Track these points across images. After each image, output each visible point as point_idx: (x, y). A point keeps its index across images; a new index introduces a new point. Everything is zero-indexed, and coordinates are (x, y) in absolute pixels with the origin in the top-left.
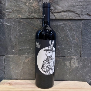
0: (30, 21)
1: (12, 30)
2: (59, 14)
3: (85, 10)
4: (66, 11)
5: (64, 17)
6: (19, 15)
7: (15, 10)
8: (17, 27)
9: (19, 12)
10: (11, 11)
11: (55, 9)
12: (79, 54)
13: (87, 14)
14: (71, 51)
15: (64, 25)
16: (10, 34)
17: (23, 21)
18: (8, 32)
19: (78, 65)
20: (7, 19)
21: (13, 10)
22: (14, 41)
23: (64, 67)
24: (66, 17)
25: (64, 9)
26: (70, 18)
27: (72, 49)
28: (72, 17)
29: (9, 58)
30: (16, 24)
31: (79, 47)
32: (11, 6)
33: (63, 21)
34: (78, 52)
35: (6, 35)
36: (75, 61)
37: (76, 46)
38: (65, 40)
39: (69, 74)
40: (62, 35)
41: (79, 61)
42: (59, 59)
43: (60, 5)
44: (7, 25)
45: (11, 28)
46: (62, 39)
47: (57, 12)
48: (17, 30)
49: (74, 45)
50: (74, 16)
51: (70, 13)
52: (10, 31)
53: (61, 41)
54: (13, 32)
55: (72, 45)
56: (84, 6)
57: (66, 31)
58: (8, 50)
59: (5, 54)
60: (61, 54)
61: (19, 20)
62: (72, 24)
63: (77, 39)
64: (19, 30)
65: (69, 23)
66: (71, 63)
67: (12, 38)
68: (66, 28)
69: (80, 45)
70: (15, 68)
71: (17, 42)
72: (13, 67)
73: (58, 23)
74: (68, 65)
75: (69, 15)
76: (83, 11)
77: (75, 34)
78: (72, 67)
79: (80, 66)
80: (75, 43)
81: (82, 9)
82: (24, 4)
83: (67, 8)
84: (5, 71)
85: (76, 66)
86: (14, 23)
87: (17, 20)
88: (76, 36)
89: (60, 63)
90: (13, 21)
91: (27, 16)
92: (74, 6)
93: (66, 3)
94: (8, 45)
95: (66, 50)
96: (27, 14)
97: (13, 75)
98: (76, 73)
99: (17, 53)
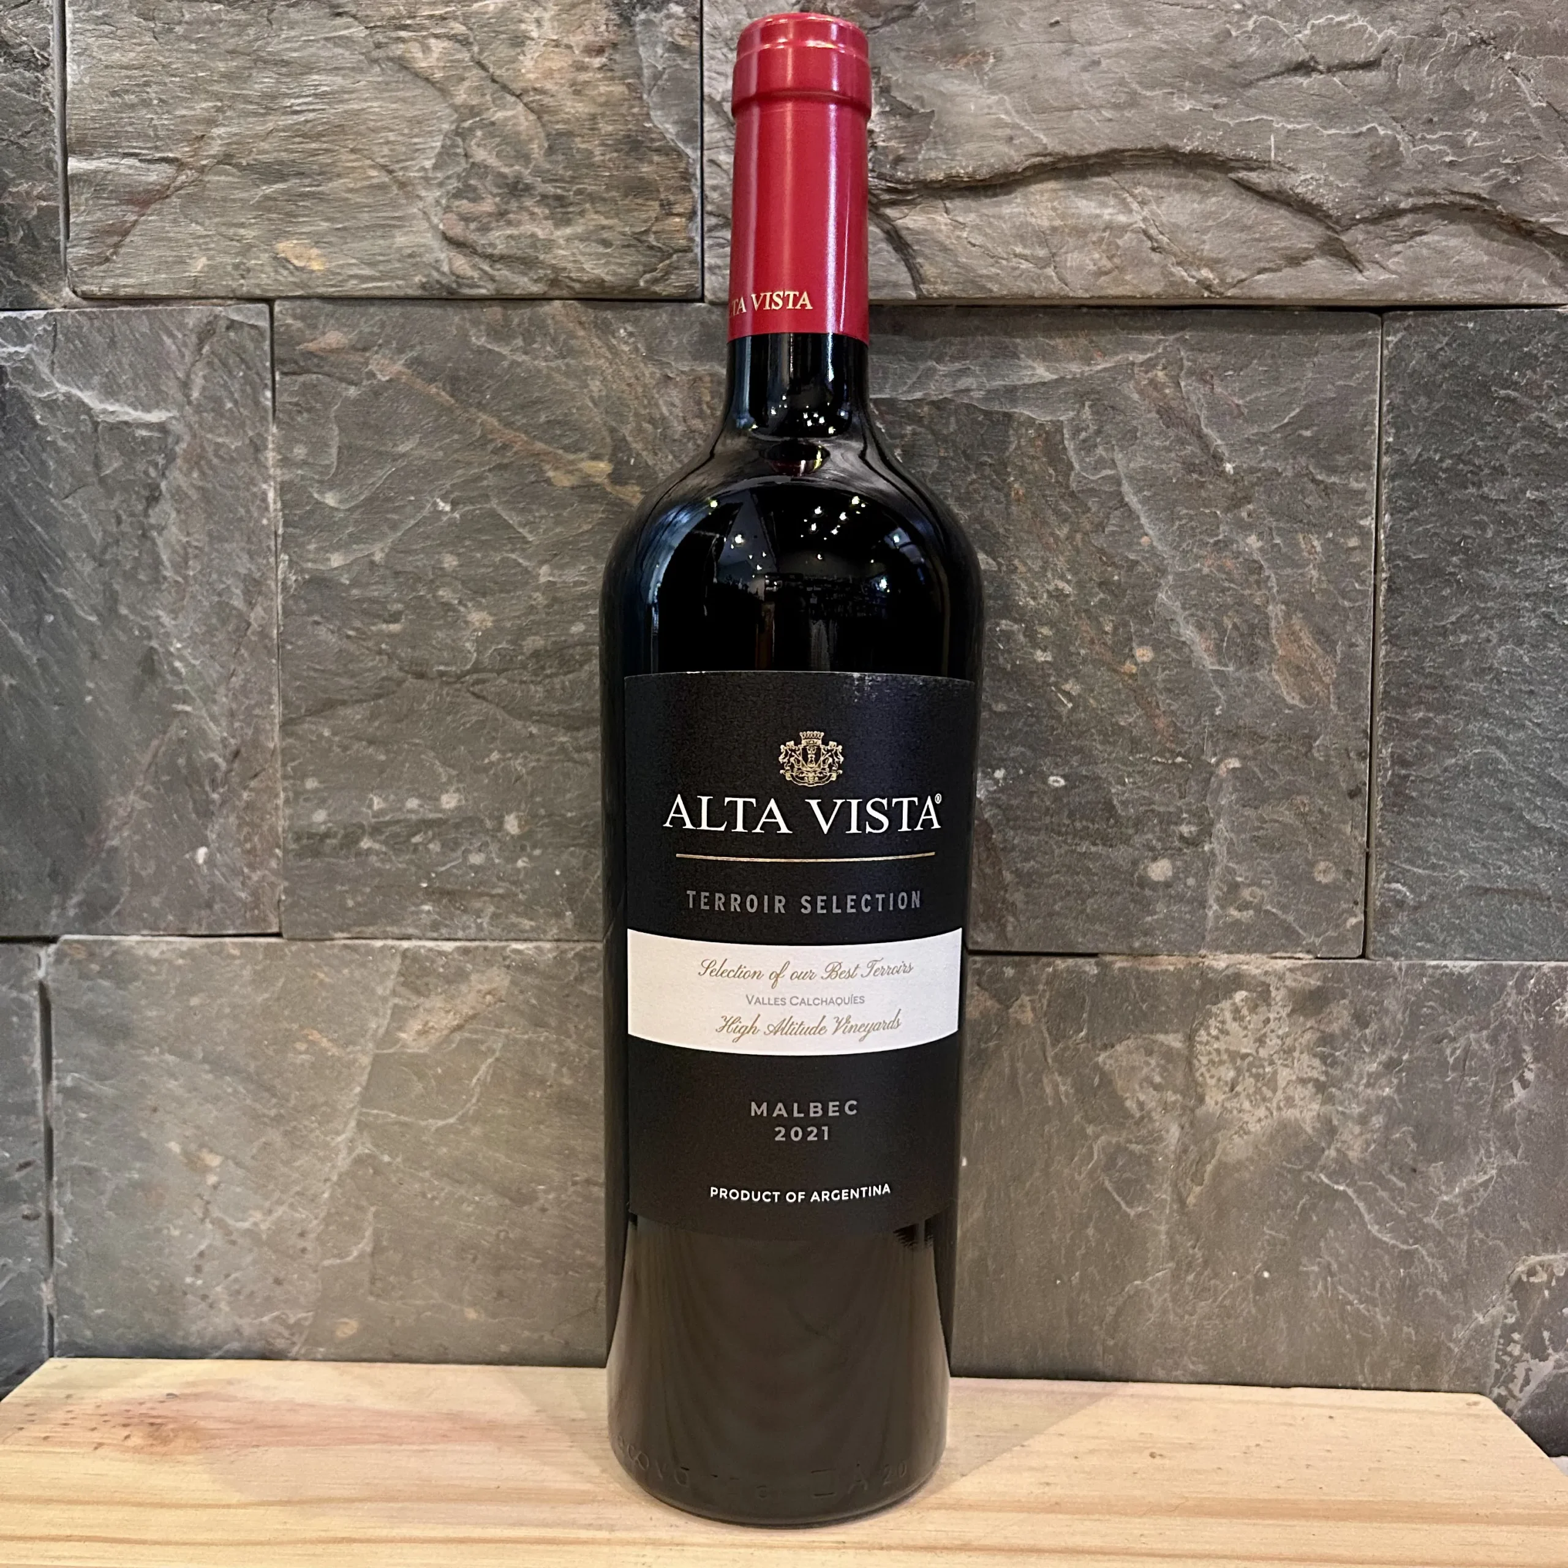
0: (479, 340)
1: (166, 512)
2: (988, 207)
3: (1434, 144)
4: (1109, 162)
5: (1073, 259)
6: (284, 247)
7: (226, 159)
8: (257, 447)
9: (294, 197)
10: (156, 175)
11: (915, 139)
12: (1344, 906)
13: (1478, 213)
14: (1187, 866)
15: (1071, 414)
16: (142, 577)
17: (365, 349)
18: (98, 537)
19: (1330, 1100)
20: (91, 317)
21: (195, 154)
22: (208, 687)
23: (1085, 1137)
24: (1101, 273)
25: (1075, 132)
26: (1172, 284)
27: (1212, 824)
28: (1205, 273)
29: (135, 977)
30: (236, 402)
31: (1344, 785)
32: (147, 84)
33: (1048, 331)
34: (1312, 881)
35: (68, 593)
36: (1272, 1025)
37: (1285, 777)
38: (1094, 661)
39: (1172, 1265)
40: (1031, 585)
41: (1346, 1034)
42: (989, 1003)
43: (998, 59)
44: (96, 424)
45: (156, 465)
46: (1044, 650)
47: (949, 176)
48: (254, 495)
49: (1241, 746)
50: (1243, 250)
51: (1174, 199)
52: (146, 515)
53: (1021, 695)
54: (199, 539)
55: (1208, 747)
56: (1412, 67)
57: (1102, 504)
58: (115, 849)
59: (64, 908)
60: (1014, 915)
61: (288, 326)
62: (1206, 382)
63: (1307, 641)
64: (288, 496)
65: (1149, 365)
66: (1204, 1060)
67: (167, 635)
68: (1100, 451)
69: (1361, 756)
70: (227, 1158)
71: (257, 711)
72: (193, 1147)
73: (958, 365)
74: (1142, 1097)
75: (1150, 238)
76: (1397, 163)
77: (1257, 556)
78: (1218, 1129)
79: (1363, 1120)
80: (1266, 715)
81: (1384, 115)
82: (378, 46)
83: (1116, 107)
84: (57, 1211)
85: (1290, 1114)
86: (204, 388)
87: (253, 326)
88: (1286, 596)
89: (1007, 1070)
90: (187, 353)
91: (430, 250)
92: (1235, 66)
93: (1100, 20)
94: (102, 764)
95: (1107, 841)
96: (435, 227)
97: (198, 1269)
98: (1284, 1243)
99: (257, 903)
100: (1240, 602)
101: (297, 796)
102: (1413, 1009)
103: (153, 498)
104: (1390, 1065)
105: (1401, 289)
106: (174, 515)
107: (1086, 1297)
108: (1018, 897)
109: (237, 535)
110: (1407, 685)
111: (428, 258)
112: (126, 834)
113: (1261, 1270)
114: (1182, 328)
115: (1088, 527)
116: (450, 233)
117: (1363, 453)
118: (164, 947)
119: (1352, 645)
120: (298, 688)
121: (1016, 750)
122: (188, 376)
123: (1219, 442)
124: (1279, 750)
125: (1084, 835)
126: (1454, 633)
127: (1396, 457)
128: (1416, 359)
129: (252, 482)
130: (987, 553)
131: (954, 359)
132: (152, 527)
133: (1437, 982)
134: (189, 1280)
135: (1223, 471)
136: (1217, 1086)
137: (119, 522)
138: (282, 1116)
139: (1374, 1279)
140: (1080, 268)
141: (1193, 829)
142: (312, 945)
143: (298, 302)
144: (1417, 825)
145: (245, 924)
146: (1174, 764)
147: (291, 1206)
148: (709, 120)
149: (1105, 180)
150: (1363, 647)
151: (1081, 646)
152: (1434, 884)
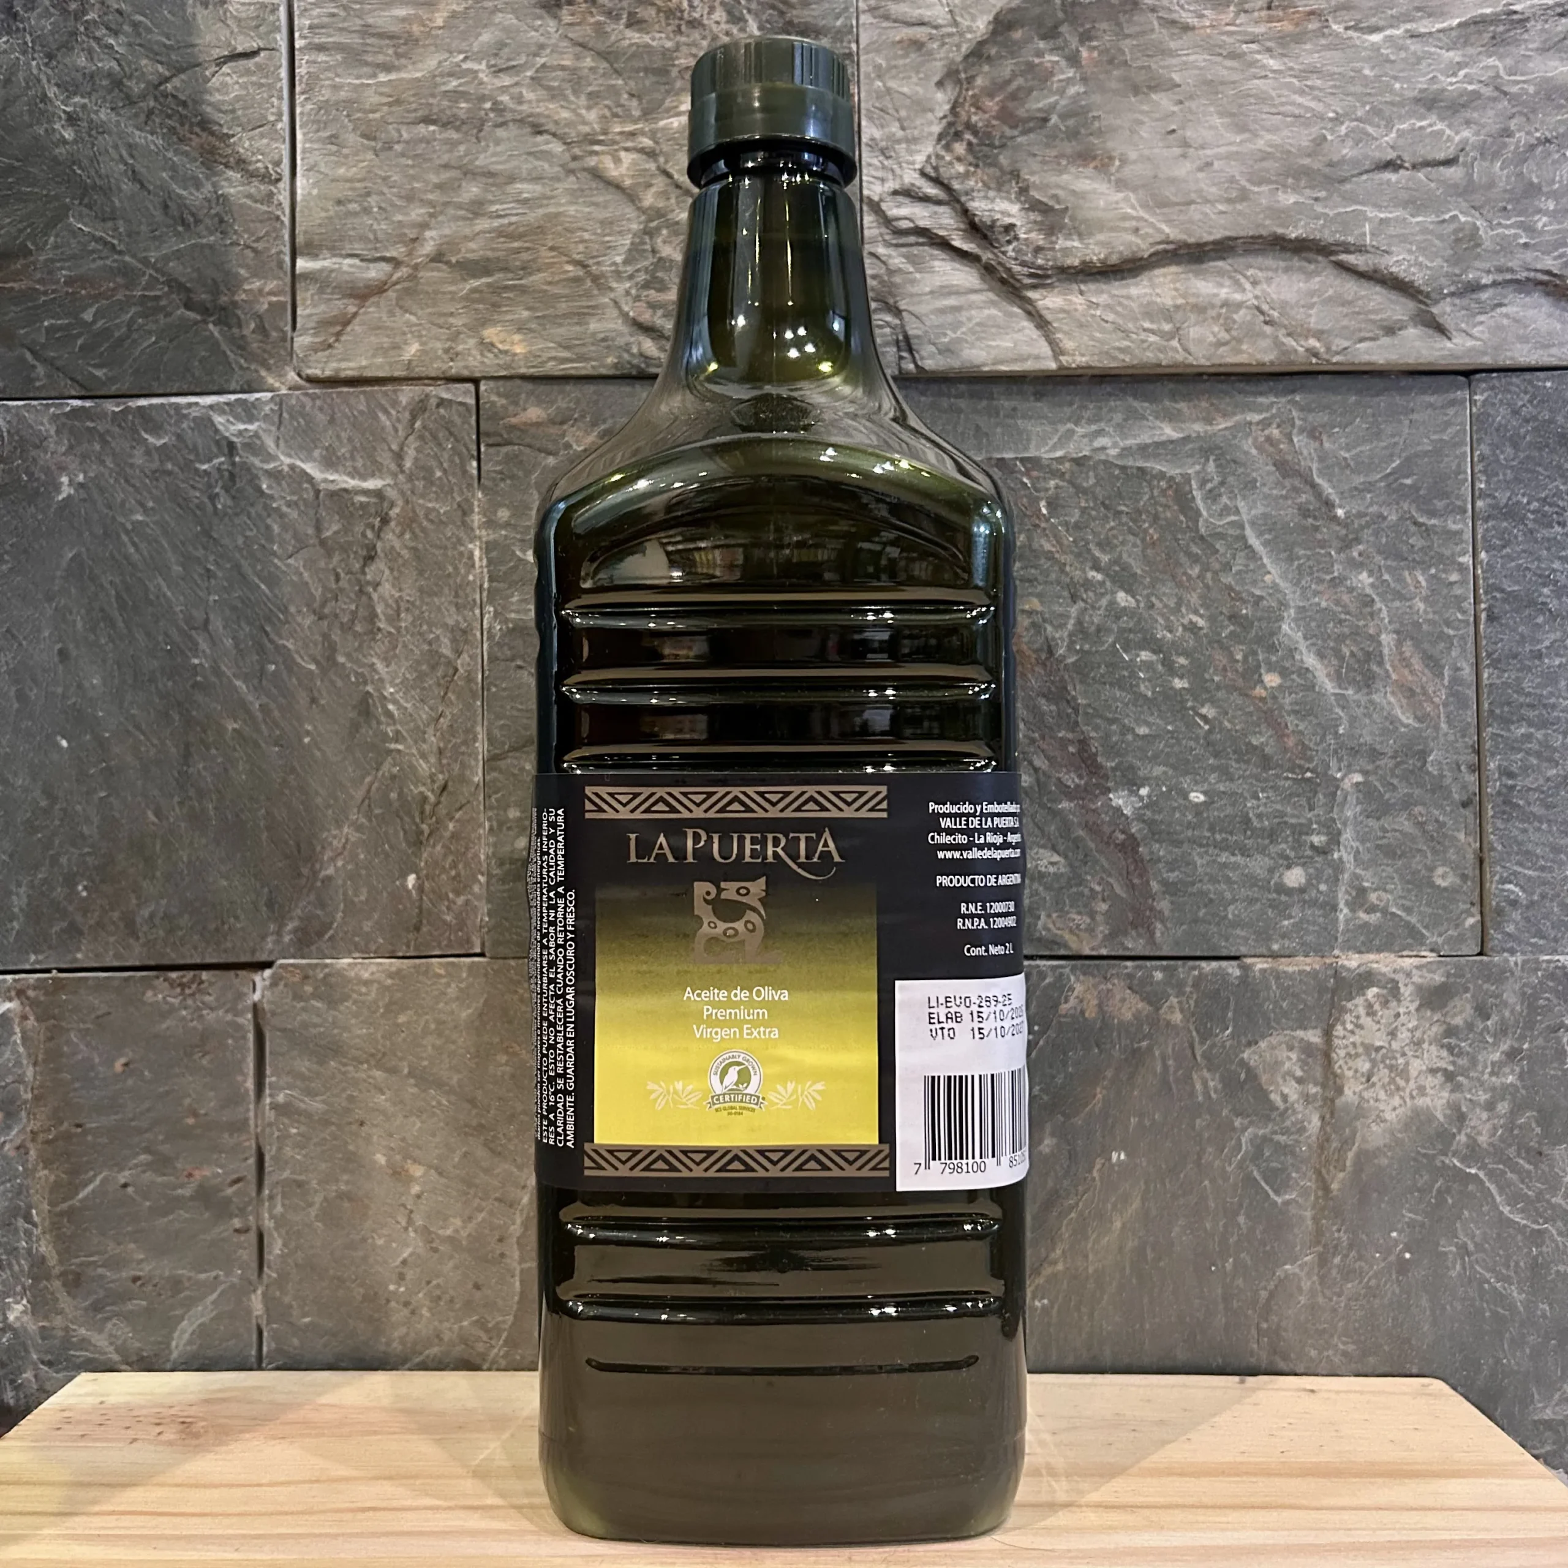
1: (379, 569)
2: (1117, 289)
3: (1508, 228)
4: (1223, 248)
5: (1194, 333)
7: (438, 258)
8: (465, 510)
9: (498, 289)
10: (375, 272)
11: (1051, 230)
12: (1463, 906)
13: (1551, 288)
14: (1319, 872)
15: (1198, 467)
16: (358, 628)
17: (562, 423)
18: (318, 593)
19: (1457, 1088)
20: (314, 397)
21: (410, 254)
22: (417, 727)
23: (1234, 1129)
24: (1220, 344)
25: (1191, 222)
26: (1285, 353)
27: (1339, 833)
28: (1313, 342)
29: (346, 998)
30: (445, 471)
31: (1456, 796)
32: (368, 194)
33: (1173, 396)
34: (1432, 885)
35: (290, 645)
36: (1402, 1018)
37: (1403, 790)
38: (1226, 687)
39: (1320, 1248)
40: (1167, 619)
41: (1470, 1026)
42: (1140, 1005)
43: (1124, 161)
44: (317, 492)
45: (373, 527)
46: (1181, 678)
47: (1084, 262)
48: (461, 554)
49: (1363, 763)
50: (1345, 322)
51: (1284, 278)
52: (364, 573)
53: (1160, 717)
54: (409, 593)
55: (1333, 763)
56: (1486, 164)
57: (1229, 546)
58: (329, 878)
59: (279, 933)
60: (1163, 922)
61: (493, 403)
62: (1315, 438)
63: (1417, 663)
64: (494, 554)
65: (1265, 424)
66: (1342, 1053)
67: (381, 680)
68: (1225, 499)
69: (1472, 769)
70: (430, 1167)
71: (463, 749)
72: (398, 1157)
73: (1094, 427)
74: (1286, 1091)
75: (1262, 313)
76: (1479, 245)
77: (1369, 591)
78: (1356, 1118)
79: (1490, 1106)
80: (1385, 732)
81: (1464, 204)
82: (575, 158)
83: (1229, 201)
84: (268, 1224)
85: (1421, 1102)
86: (416, 459)
87: (461, 404)
88: (1397, 626)
89: (1159, 1069)
90: (400, 427)
91: (621, 335)
92: (1331, 164)
93: (1211, 127)
94: (319, 800)
95: (1245, 852)
96: (625, 315)
97: (401, 1277)
98: (1422, 1225)
99: (462, 924)
100: (1356, 633)
101: (500, 826)
102: (1530, 1000)
103: (370, 558)
104: (1512, 1055)
105: (1485, 353)
106: (387, 572)
107: (1240, 1282)
108: (1164, 905)
109: (446, 590)
110: (1509, 704)
111: (621, 341)
112: (340, 863)
113: (1402, 1251)
114: (1293, 392)
115: (1217, 566)
116: (641, 319)
117: (1458, 497)
118: (373, 968)
119: (1458, 669)
120: (502, 727)
121: (1159, 770)
122: (401, 447)
123: (1328, 490)
124: (1397, 765)
125: (1224, 846)
126: (1548, 656)
127: (1489, 501)
128: (1501, 415)
129: (460, 541)
130: (1127, 592)
131: (1090, 421)
132: (368, 583)
133: (1552, 976)
134: (392, 1287)
135: (1335, 518)
136: (1354, 1077)
137: (338, 579)
138: (482, 1126)
139: (1508, 1258)
140: (1200, 341)
141: (1323, 838)
142: (512, 963)
143: (501, 383)
144: (1525, 831)
145: (447, 946)
146: (1304, 780)
147: (491, 1213)
148: (869, 219)
149: (1220, 263)
150: (1467, 672)
151: (1216, 673)
152: (1544, 884)
